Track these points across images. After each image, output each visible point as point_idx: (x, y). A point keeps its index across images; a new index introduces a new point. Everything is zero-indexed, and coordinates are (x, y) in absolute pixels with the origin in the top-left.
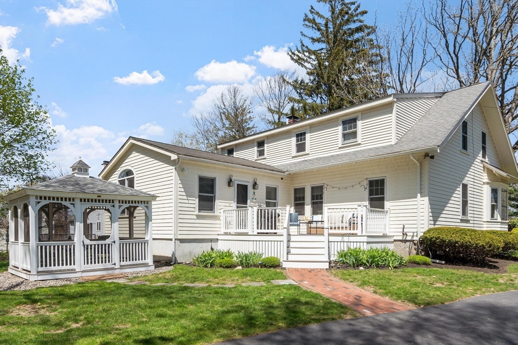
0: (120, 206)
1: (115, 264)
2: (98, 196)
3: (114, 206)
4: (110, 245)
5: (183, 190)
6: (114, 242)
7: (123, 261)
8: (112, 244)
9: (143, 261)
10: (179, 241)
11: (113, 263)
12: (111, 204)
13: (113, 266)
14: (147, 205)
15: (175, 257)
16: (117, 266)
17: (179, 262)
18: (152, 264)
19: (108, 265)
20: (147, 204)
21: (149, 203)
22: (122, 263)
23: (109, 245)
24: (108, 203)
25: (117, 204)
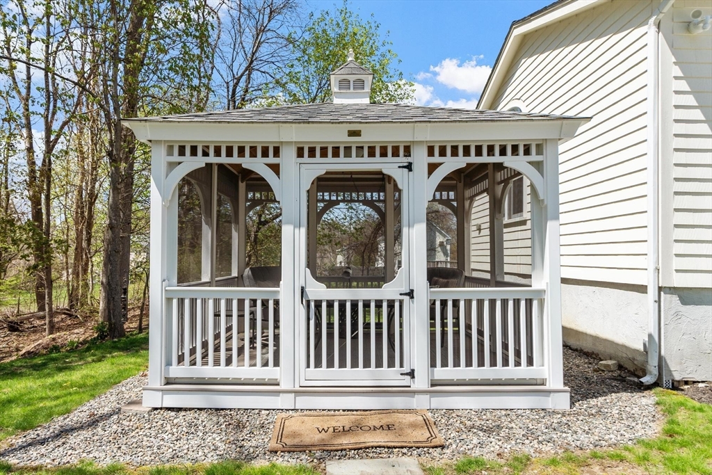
0: (432, 168)
1: (412, 374)
2: (353, 133)
3: (409, 167)
4: (397, 305)
5: (690, 100)
6: (411, 294)
7: (445, 364)
8: (401, 302)
9: (523, 372)
10: (675, 299)
11: (406, 369)
12: (403, 160)
13: (407, 380)
14: (539, 158)
15: (660, 358)
16: (421, 382)
17: (677, 377)
18: (561, 386)
19: (390, 376)
20: (539, 152)
21: (548, 150)
22: (441, 373)
23: (391, 304)
24: (390, 158)
25: (420, 159)
